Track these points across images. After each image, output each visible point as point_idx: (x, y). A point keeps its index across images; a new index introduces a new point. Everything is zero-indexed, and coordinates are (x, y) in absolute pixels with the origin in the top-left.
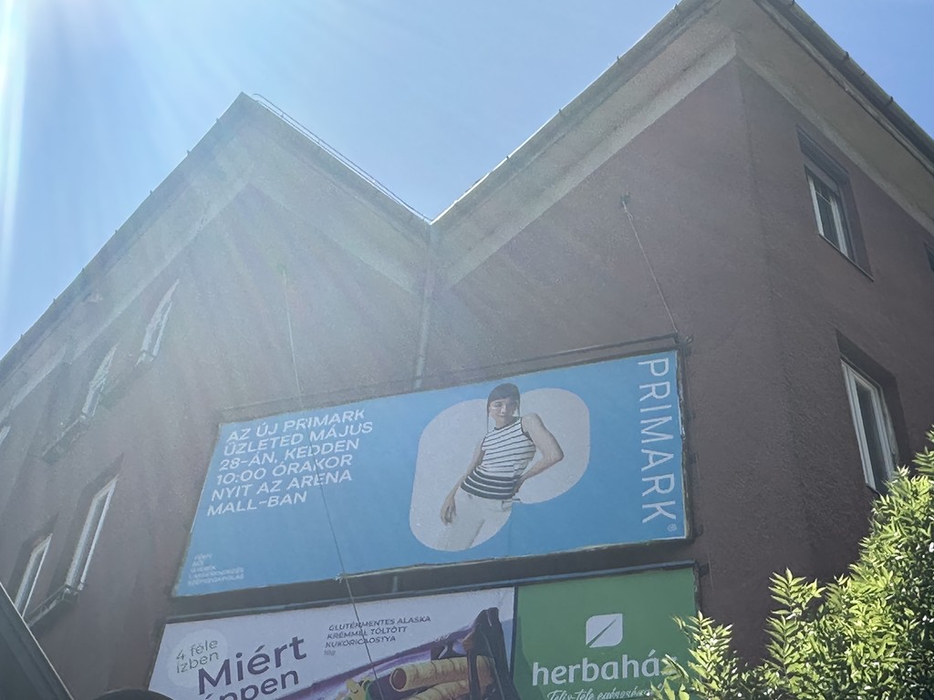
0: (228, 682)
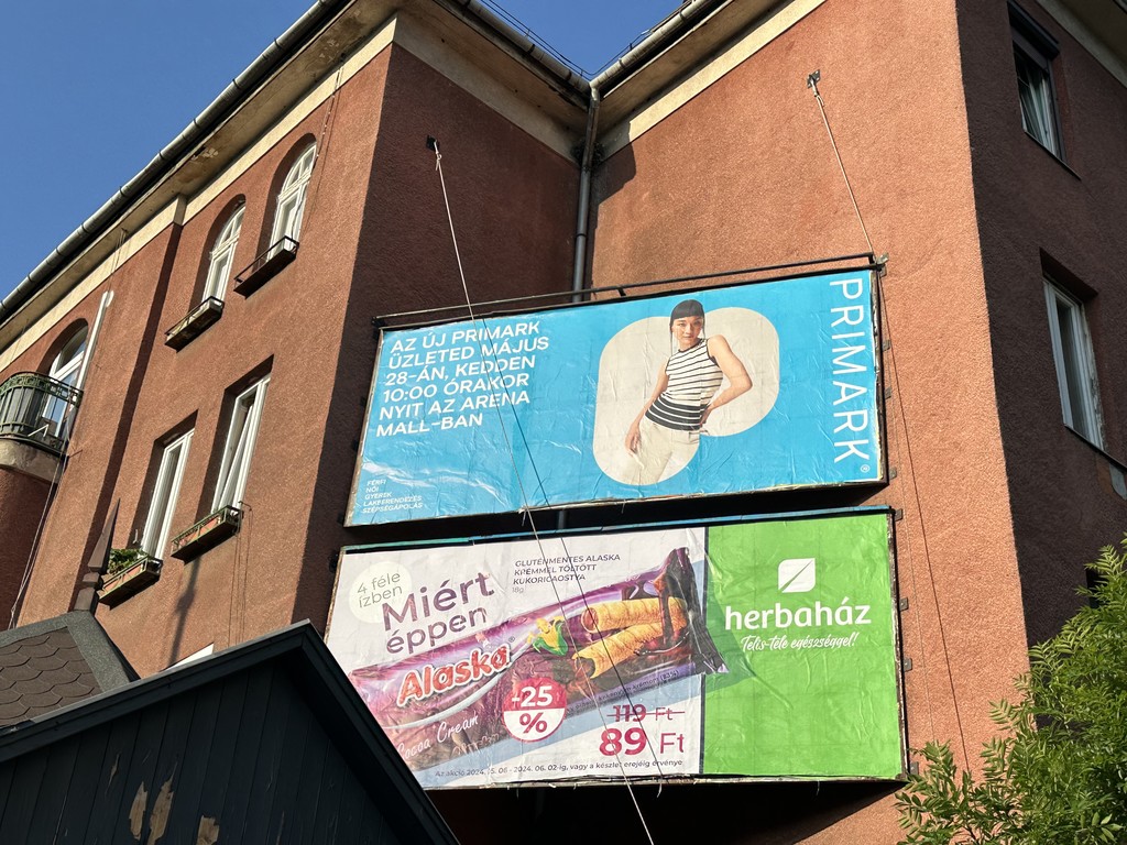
0: (415, 618)
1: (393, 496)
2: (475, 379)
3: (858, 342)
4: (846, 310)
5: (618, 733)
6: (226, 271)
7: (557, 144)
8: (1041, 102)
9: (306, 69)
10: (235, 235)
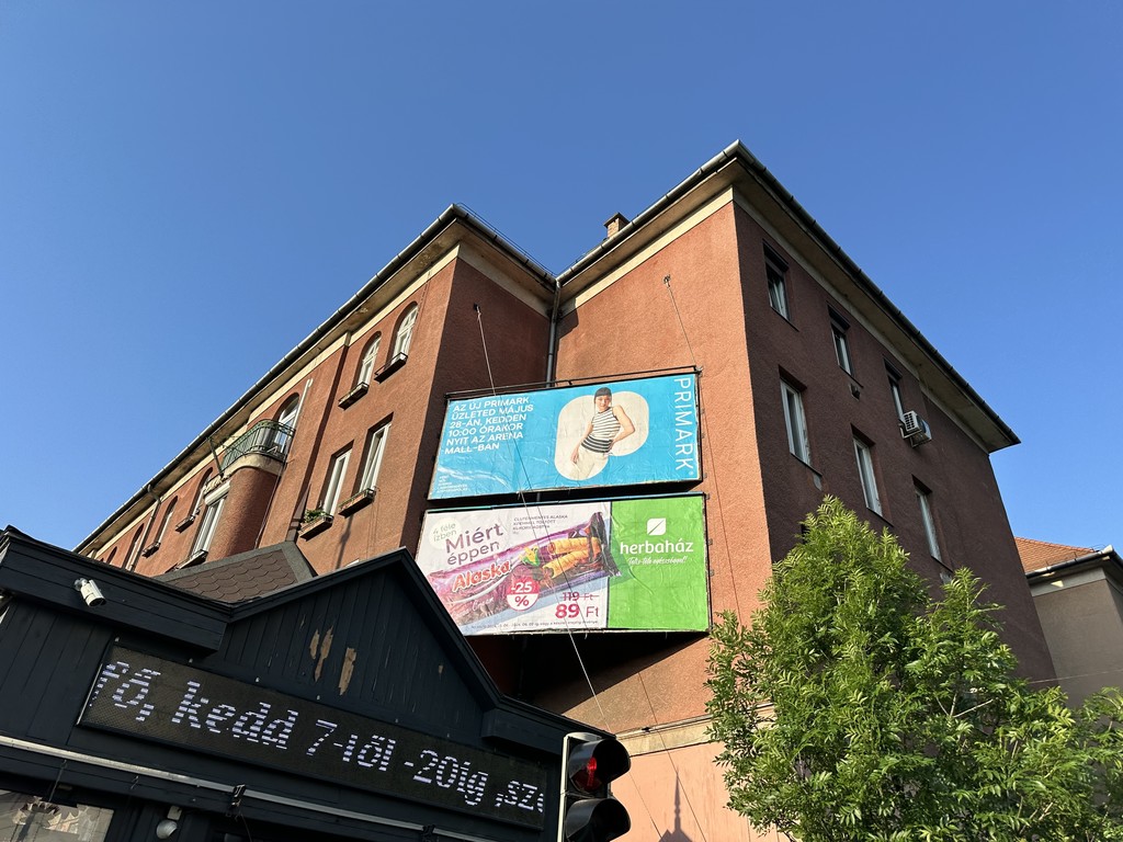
0: (462, 547)
1: (453, 484)
2: (495, 426)
3: (688, 410)
4: (682, 394)
5: (565, 606)
6: (370, 369)
7: (538, 308)
8: (780, 293)
9: (414, 269)
10: (375, 352)
